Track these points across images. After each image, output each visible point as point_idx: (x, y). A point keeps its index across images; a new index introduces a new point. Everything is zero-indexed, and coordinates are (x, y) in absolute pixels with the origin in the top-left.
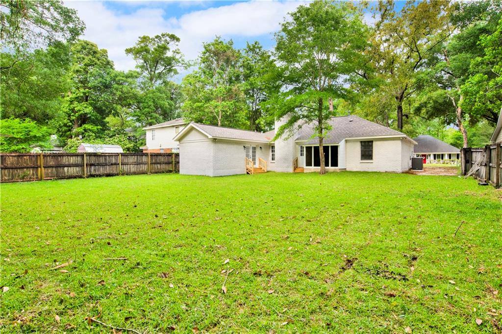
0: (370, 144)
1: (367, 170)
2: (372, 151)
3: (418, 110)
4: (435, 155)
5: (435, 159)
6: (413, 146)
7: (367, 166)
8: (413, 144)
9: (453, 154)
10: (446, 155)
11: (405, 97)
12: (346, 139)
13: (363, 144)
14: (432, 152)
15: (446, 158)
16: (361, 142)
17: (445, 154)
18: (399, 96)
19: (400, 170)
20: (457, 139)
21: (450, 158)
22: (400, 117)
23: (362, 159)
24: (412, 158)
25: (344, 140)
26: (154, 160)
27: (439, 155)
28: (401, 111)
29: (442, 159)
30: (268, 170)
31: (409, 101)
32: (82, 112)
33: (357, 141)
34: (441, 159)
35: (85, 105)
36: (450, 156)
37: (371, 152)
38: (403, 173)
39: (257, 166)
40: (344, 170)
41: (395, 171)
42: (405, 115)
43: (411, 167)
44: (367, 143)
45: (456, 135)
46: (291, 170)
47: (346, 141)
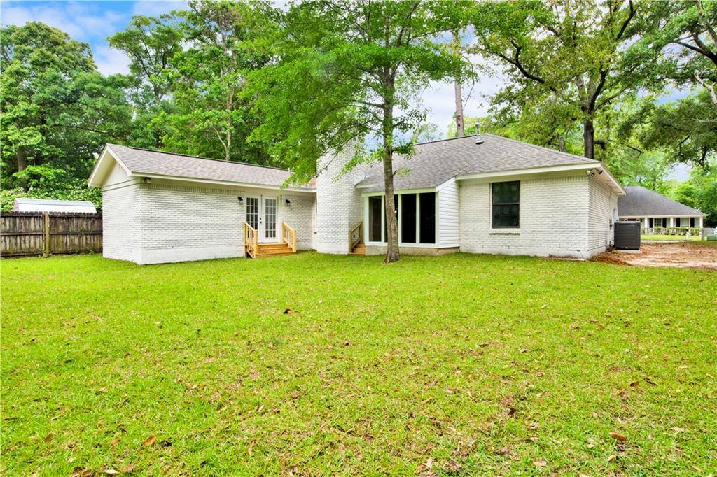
0: (514, 188)
1: (505, 251)
2: (518, 206)
3: (626, 130)
4: (651, 220)
5: (651, 226)
6: (616, 199)
7: (506, 241)
8: (616, 193)
9: (683, 218)
10: (672, 220)
11: (599, 107)
12: (458, 178)
13: (497, 189)
14: (646, 214)
15: (672, 224)
16: (493, 185)
17: (669, 219)
18: (587, 102)
19: (584, 252)
20: (685, 193)
21: (678, 225)
22: (590, 145)
23: (495, 225)
24: (616, 224)
25: (453, 180)
26: (60, 228)
27: (658, 220)
28: (592, 134)
29: (665, 226)
30: (300, 248)
31: (607, 117)
32: (21, 144)
33: (483, 184)
34: (662, 227)
35: (29, 133)
36: (678, 221)
37: (514, 209)
38: (592, 259)
39: (278, 239)
40: (454, 251)
41: (572, 253)
42: (598, 142)
43: (613, 243)
44: (506, 187)
45: (683, 189)
46: (344, 249)
47: (460, 184)
